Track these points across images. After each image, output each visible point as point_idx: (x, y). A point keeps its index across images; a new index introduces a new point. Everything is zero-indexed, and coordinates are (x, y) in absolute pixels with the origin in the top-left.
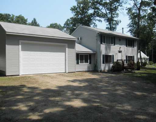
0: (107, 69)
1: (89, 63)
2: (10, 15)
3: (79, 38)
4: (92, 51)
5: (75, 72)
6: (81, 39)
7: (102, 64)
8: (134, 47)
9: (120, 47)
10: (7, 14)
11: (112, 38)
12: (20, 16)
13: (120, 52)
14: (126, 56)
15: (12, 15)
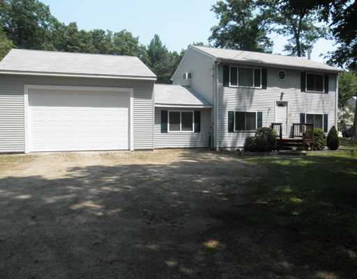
0: (241, 144)
1: (193, 131)
2: (104, 32)
3: (185, 75)
4: (201, 103)
5: (152, 150)
6: (190, 76)
7: (227, 134)
8: (327, 92)
9: (282, 94)
10: (97, 31)
11: (257, 72)
12: (122, 32)
13: (281, 104)
14: (302, 116)
15: (108, 31)
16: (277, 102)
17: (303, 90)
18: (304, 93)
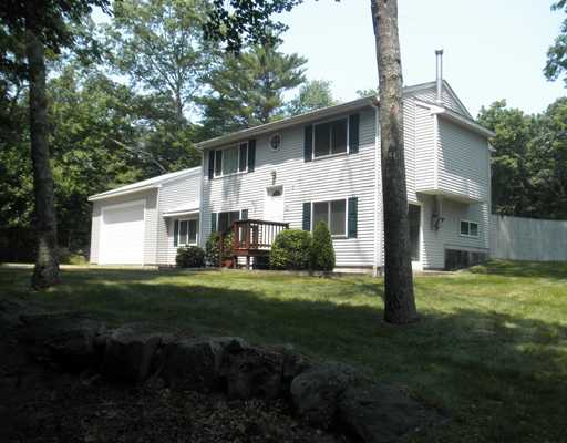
8: (354, 150)
9: (274, 174)
14: (307, 207)
16: (269, 190)
17: (308, 159)
18: (310, 164)
